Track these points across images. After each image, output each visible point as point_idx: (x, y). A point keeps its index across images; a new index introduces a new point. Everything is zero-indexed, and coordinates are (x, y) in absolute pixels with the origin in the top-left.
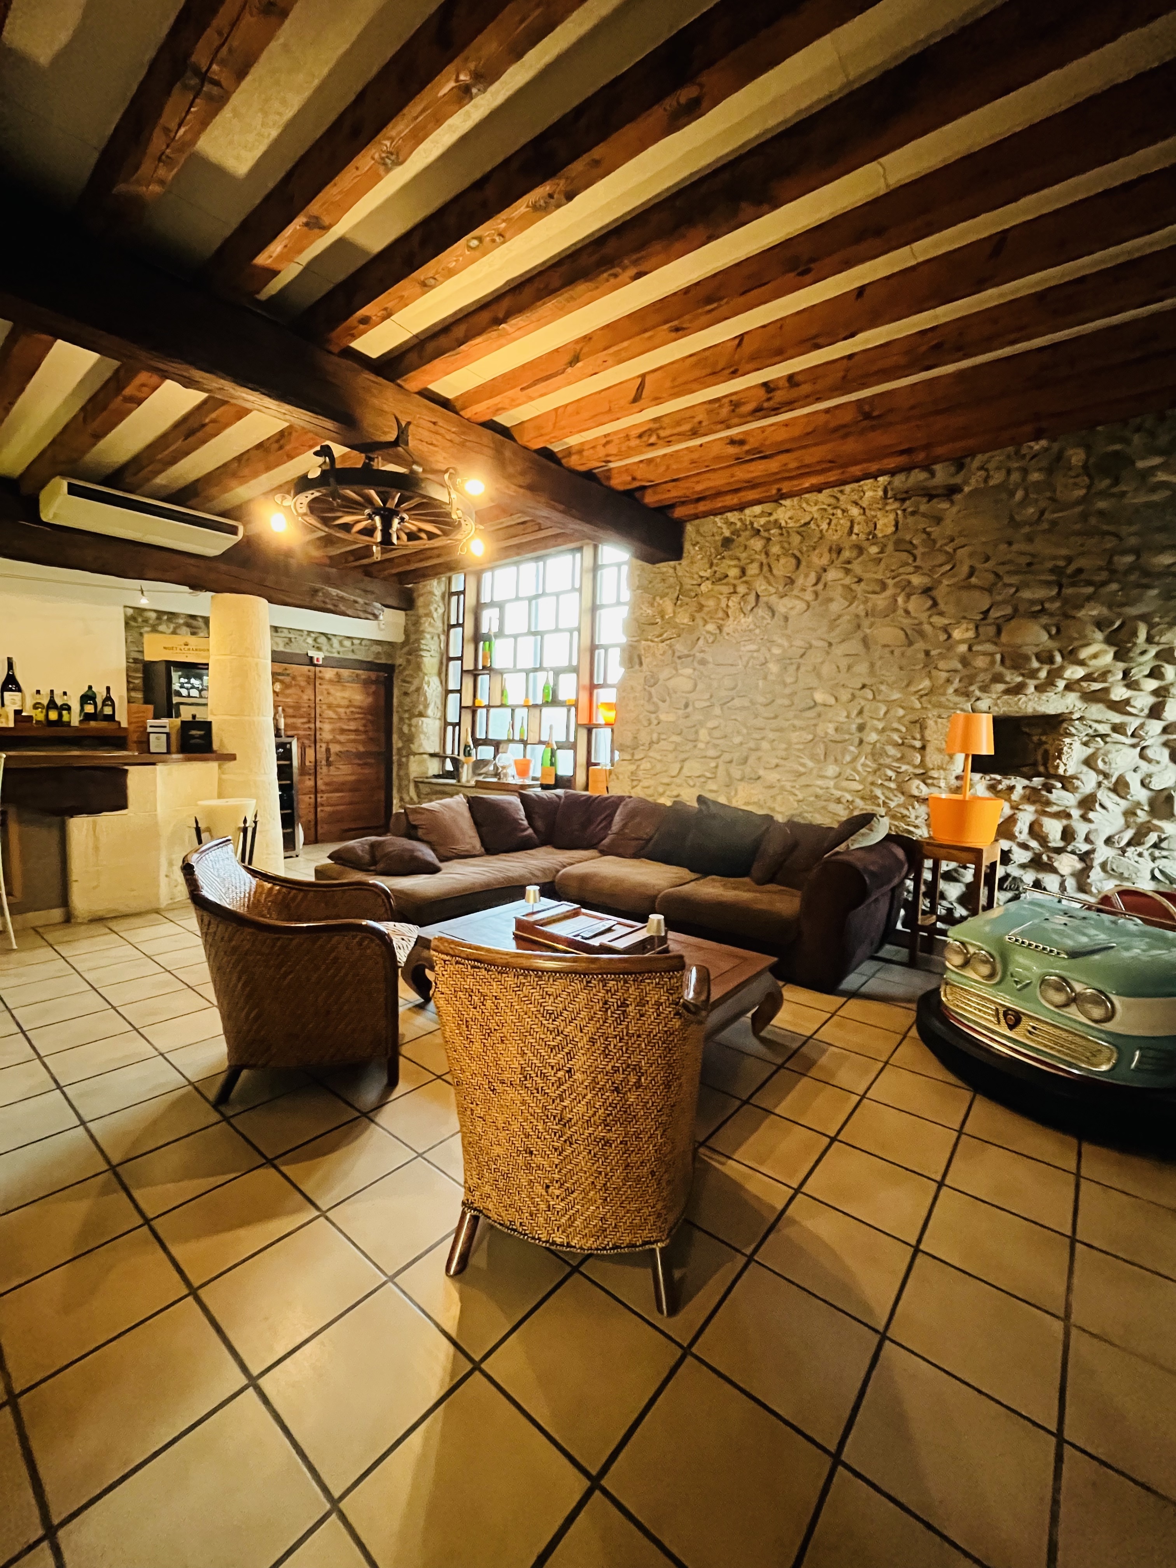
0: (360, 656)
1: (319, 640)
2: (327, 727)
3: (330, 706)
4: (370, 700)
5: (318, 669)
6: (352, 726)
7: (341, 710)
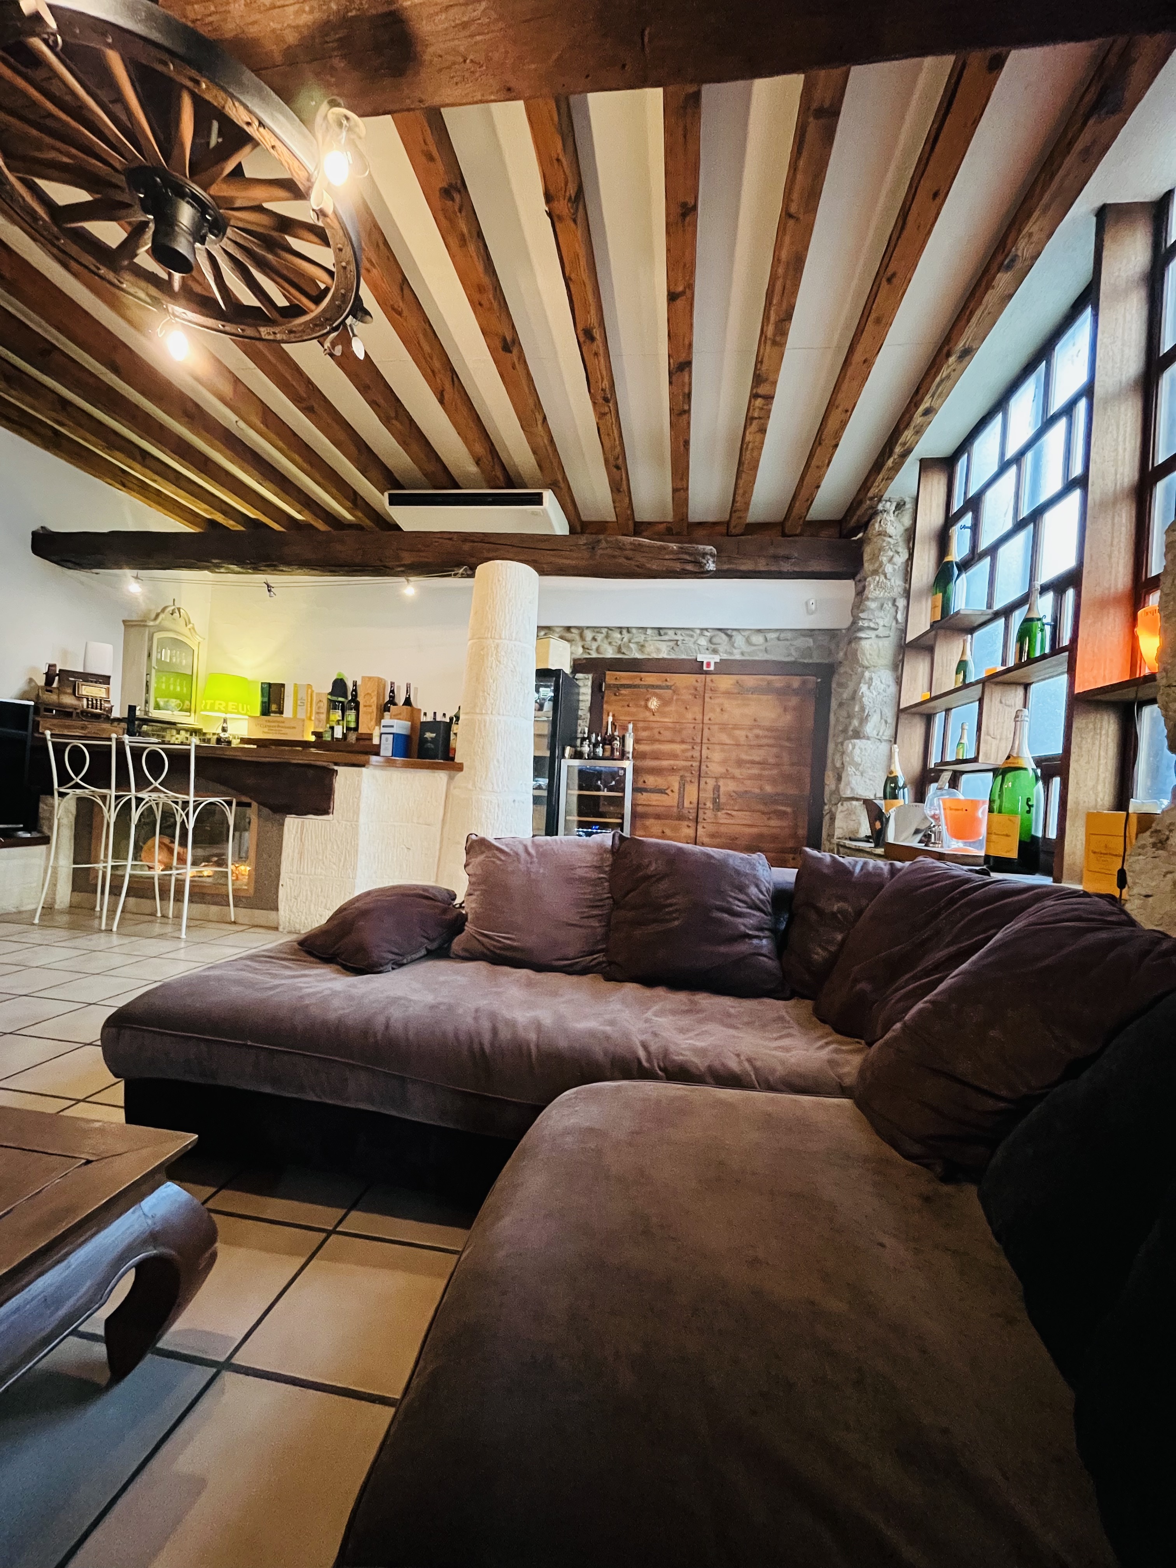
0: (778, 655)
1: (714, 640)
2: (717, 756)
3: (723, 727)
4: (788, 718)
5: (709, 677)
6: (757, 755)
7: (741, 734)
